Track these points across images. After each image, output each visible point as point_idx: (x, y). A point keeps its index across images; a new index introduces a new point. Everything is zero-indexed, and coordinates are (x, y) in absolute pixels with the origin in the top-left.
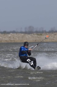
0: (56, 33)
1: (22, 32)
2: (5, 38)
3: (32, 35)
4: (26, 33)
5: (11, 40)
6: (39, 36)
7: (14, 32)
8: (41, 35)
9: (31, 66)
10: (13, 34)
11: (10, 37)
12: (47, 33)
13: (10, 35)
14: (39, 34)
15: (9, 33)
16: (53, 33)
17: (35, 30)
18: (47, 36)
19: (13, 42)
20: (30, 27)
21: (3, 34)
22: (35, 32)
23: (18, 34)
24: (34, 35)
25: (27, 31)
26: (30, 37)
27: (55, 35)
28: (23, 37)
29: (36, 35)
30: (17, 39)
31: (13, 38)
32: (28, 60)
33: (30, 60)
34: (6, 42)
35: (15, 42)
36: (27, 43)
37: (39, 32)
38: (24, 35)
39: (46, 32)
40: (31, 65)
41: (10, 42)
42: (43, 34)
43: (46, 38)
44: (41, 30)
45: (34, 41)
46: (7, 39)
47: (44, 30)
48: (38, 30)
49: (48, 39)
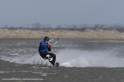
0: (62, 30)
1: (28, 29)
2: (12, 33)
3: (39, 31)
4: (33, 29)
5: (18, 36)
6: (45, 33)
7: (21, 28)
8: (48, 32)
9: (50, 62)
10: (20, 30)
11: (17, 33)
12: (54, 30)
13: (17, 31)
14: (46, 30)
15: (16, 29)
16: (59, 30)
17: (41, 27)
18: (53, 33)
19: (20, 37)
20: (37, 24)
21: (10, 30)
22: (41, 29)
23: (25, 30)
24: (40, 31)
25: (34, 27)
26: (37, 33)
27: (62, 32)
28: (29, 33)
29: (43, 32)
30: (24, 35)
31: (20, 34)
32: (48, 56)
33: (49, 56)
34: (13, 37)
35: (22, 37)
36: (47, 38)
37: (46, 29)
38: (31, 31)
39: (52, 29)
40: (50, 60)
41: (17, 37)
42: (49, 31)
43: (52, 35)
44: (48, 27)
45: (41, 38)
46: (14, 35)
47: (51, 27)
48: (45, 27)
49: (55, 36)
